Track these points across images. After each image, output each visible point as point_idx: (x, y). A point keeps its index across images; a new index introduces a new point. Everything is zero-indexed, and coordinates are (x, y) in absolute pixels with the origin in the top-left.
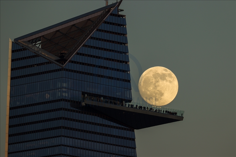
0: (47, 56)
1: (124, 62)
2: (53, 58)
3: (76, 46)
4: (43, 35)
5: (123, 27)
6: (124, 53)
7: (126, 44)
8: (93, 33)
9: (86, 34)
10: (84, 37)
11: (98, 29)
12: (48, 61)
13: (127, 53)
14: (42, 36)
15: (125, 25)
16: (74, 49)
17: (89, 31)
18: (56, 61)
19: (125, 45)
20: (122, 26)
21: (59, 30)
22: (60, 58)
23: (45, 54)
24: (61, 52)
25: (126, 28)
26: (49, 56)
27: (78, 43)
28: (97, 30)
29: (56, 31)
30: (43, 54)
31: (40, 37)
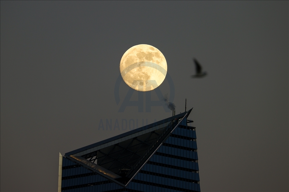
0: (105, 174)
1: (193, 181)
2: (112, 176)
3: (139, 163)
4: (100, 150)
5: (193, 140)
6: (193, 170)
7: (196, 160)
8: (159, 148)
9: (151, 149)
10: (148, 152)
11: (165, 142)
12: (107, 180)
13: (197, 171)
14: (98, 150)
15: (195, 139)
16: (137, 165)
17: (154, 146)
18: (115, 179)
19: (195, 162)
20: (191, 140)
21: (118, 144)
22: (121, 177)
23: (103, 172)
24: (122, 170)
25: (196, 142)
26: (107, 174)
27: (142, 159)
28: (164, 144)
29: (115, 145)
30: (101, 171)
31: (96, 152)
